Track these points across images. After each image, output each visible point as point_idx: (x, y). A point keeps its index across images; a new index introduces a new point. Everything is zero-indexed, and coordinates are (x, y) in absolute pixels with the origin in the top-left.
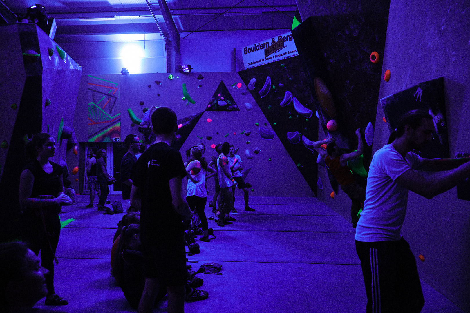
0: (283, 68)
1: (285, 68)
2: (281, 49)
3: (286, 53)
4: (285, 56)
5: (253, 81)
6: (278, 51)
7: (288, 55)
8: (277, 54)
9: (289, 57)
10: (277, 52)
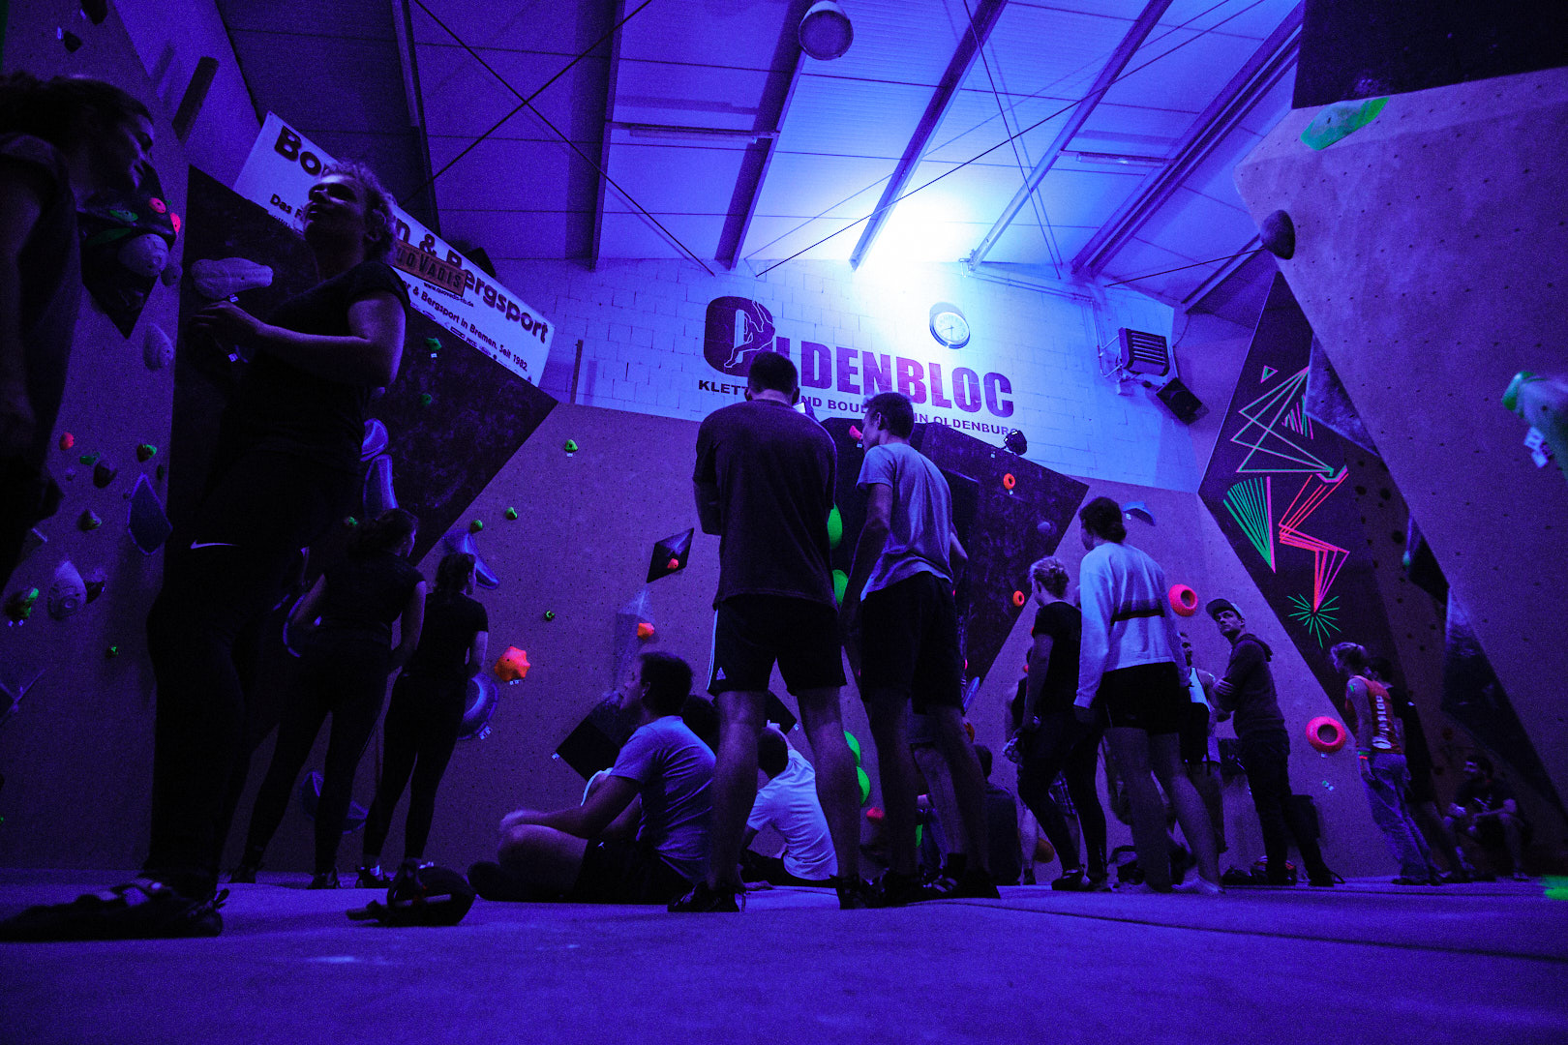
0: (430, 348)
1: (434, 355)
2: (451, 296)
3: (464, 324)
4: (458, 327)
5: (261, 279)
6: (440, 291)
7: (468, 334)
8: (432, 295)
9: (468, 339)
10: (434, 289)
